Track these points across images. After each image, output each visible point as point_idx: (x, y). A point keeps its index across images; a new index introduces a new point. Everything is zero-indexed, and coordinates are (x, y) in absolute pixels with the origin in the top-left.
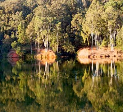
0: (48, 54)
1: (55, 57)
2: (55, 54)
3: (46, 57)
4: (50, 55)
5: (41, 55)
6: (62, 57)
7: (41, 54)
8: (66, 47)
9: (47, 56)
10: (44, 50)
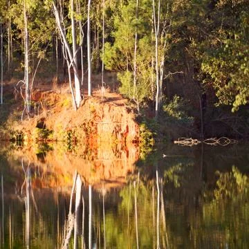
0: (90, 117)
1: (136, 142)
2: (138, 121)
3: (72, 141)
4: (105, 128)
5: (41, 125)
6: (186, 142)
7: (37, 118)
8: (228, 70)
9: (80, 134)
10: (64, 90)
